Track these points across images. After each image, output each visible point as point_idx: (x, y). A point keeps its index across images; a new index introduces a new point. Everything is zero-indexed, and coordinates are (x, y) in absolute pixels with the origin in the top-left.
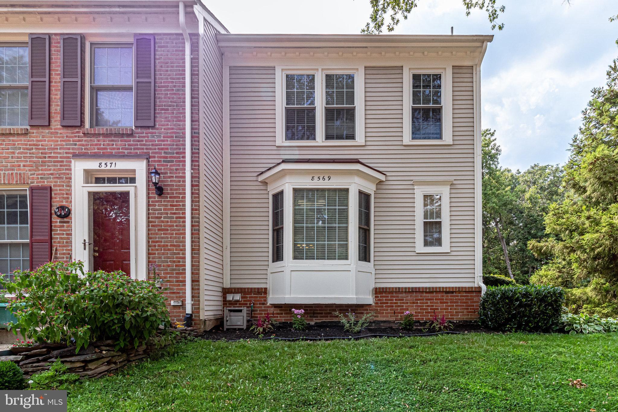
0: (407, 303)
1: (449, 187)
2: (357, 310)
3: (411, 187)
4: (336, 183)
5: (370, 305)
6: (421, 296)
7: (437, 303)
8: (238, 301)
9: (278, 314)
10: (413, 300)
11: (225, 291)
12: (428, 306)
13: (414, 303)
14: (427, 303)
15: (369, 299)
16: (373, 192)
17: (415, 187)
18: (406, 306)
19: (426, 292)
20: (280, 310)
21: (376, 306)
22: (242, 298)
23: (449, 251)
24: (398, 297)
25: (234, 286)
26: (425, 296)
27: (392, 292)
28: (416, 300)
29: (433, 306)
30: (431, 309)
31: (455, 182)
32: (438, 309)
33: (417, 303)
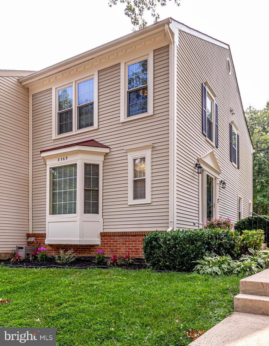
0: (120, 244)
1: (150, 150)
2: (90, 248)
3: (125, 154)
4: (70, 161)
5: (98, 245)
6: (128, 239)
7: (139, 244)
8: (33, 242)
9: (51, 250)
10: (122, 241)
11: (29, 236)
12: (133, 246)
13: (124, 244)
14: (132, 244)
15: (97, 241)
16: (102, 162)
17: (128, 154)
18: (119, 246)
19: (132, 236)
20: (52, 248)
21: (101, 246)
22: (35, 240)
23: (150, 202)
24: (114, 239)
25: (34, 232)
26: (131, 239)
27: (110, 236)
28: (126, 241)
29: (136, 246)
30: (135, 249)
31: (155, 145)
32: (139, 249)
33: (126, 244)
